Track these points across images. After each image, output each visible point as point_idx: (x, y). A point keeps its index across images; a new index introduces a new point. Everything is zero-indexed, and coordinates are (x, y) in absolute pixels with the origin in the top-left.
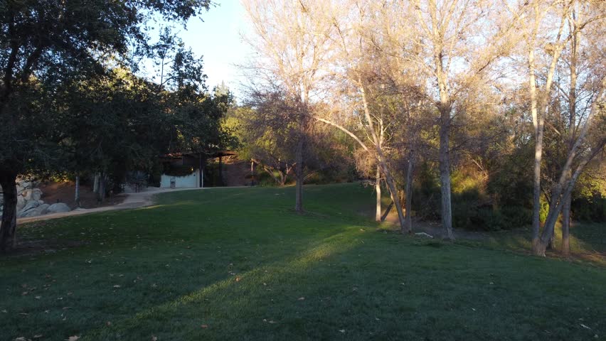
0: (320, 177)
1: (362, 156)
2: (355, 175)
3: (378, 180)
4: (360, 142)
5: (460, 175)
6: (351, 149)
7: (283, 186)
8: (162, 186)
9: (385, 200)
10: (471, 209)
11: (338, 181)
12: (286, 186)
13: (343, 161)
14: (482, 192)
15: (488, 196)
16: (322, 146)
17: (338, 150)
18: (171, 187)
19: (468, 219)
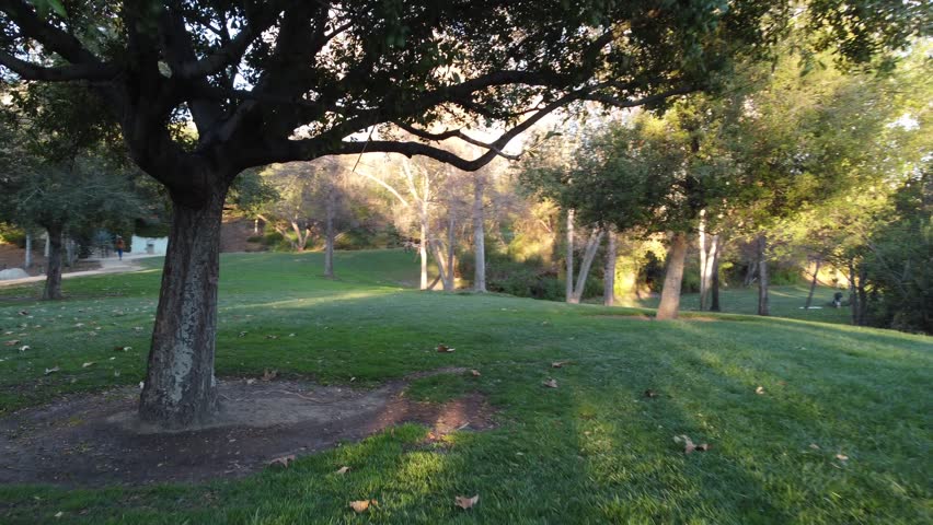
0: (350, 241)
1: (402, 212)
2: (395, 237)
3: (423, 241)
4: (399, 196)
5: (526, 238)
6: (389, 204)
7: (302, 251)
8: (133, 250)
9: (433, 269)
10: (532, 277)
11: (374, 246)
12: (307, 251)
13: (381, 218)
14: (546, 258)
15: (553, 263)
16: (356, 201)
17: (374, 205)
18: (149, 253)
19: (529, 289)
